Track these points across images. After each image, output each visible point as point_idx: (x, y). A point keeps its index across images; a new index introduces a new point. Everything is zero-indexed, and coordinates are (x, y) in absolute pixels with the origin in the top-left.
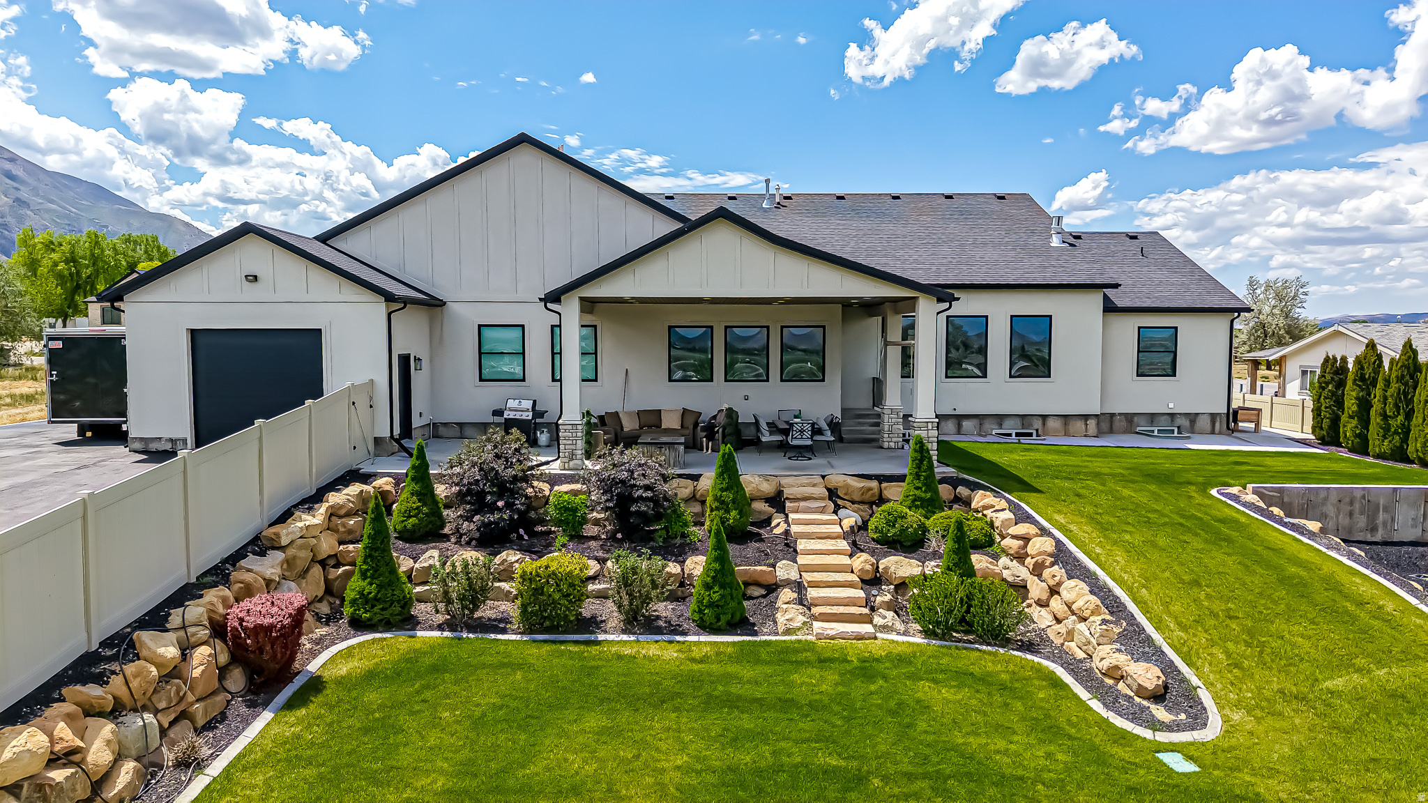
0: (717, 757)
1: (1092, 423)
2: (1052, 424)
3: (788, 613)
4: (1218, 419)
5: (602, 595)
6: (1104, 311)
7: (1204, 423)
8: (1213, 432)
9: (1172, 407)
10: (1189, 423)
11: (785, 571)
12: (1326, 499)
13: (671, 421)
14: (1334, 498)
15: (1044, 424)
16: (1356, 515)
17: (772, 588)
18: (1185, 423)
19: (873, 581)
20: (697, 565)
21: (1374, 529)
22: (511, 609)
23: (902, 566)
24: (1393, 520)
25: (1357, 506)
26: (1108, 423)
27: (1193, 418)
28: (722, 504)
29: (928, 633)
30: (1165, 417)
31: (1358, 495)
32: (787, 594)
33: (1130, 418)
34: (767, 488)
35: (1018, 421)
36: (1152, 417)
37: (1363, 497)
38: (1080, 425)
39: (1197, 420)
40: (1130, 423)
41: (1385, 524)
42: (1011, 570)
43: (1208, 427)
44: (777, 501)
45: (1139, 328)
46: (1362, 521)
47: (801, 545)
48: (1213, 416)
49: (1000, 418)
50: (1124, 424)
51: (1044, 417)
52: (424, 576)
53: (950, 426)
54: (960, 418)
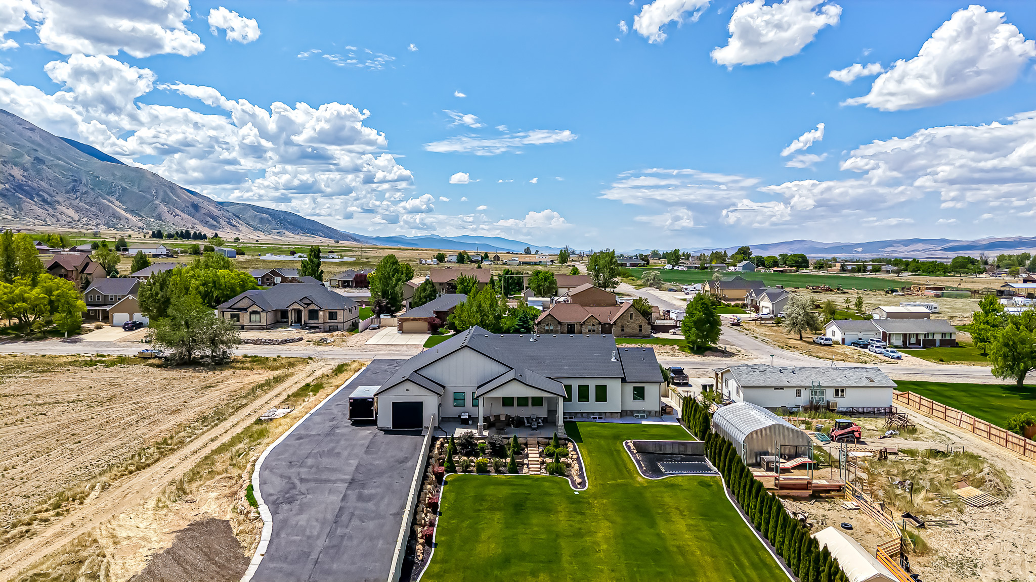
0: (510, 491)
1: (619, 414)
2: (608, 415)
3: (525, 470)
5: (491, 466)
6: (621, 383)
7: (653, 415)
8: (656, 417)
9: (643, 409)
10: (648, 414)
11: (526, 461)
13: (503, 418)
14: (651, 443)
15: (605, 415)
17: (523, 464)
19: (543, 463)
20: (508, 460)
21: (661, 450)
22: (475, 469)
23: (548, 460)
24: (665, 448)
25: (655, 445)
26: (623, 414)
27: (650, 412)
28: (514, 447)
29: (550, 474)
30: (642, 412)
32: (526, 466)
33: (632, 412)
34: (524, 441)
35: (598, 414)
36: (638, 412)
37: (658, 443)
38: (615, 415)
39: (651, 414)
40: (631, 413)
42: (570, 461)
44: (526, 445)
45: (634, 387)
46: (658, 449)
47: (530, 455)
48: (656, 411)
49: (593, 413)
51: (605, 413)
52: (457, 462)
53: (579, 415)
54: (582, 413)
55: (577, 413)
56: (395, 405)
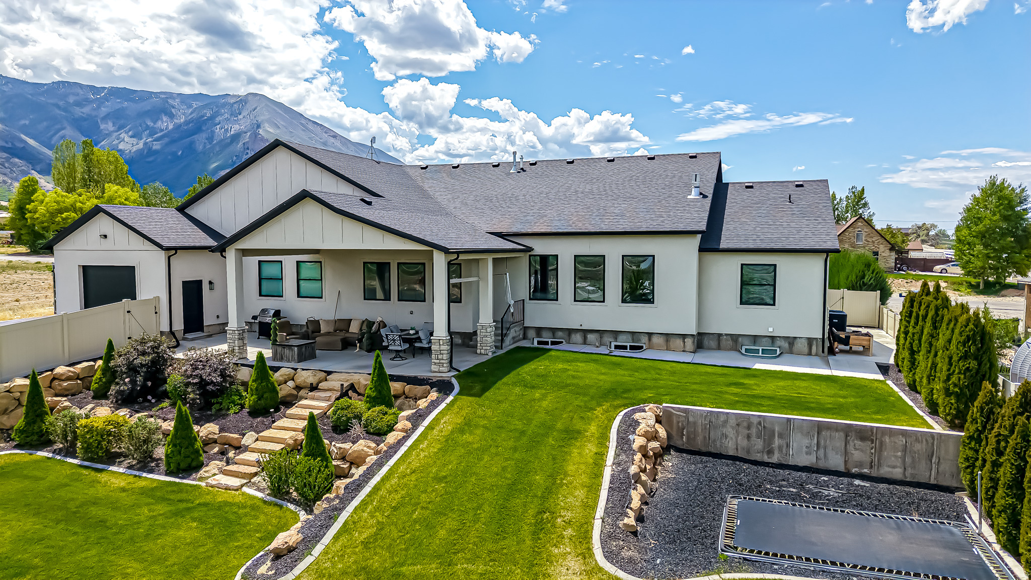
1: (689, 341)
2: (655, 339)
3: (213, 467)
4: (815, 342)
6: (699, 251)
7: (802, 346)
8: (810, 354)
9: (772, 331)
10: (788, 345)
11: (248, 439)
12: (726, 422)
14: (733, 422)
15: (650, 340)
16: (754, 438)
18: (785, 345)
21: (770, 452)
24: (788, 446)
25: (754, 431)
26: (701, 341)
27: (791, 341)
30: (766, 339)
31: (755, 421)
33: (735, 338)
35: (629, 337)
36: (755, 339)
37: (760, 423)
38: (679, 342)
39: (795, 343)
40: (735, 342)
41: (780, 448)
43: (806, 350)
44: (311, 390)
45: (742, 265)
46: (759, 444)
47: (280, 423)
48: (810, 341)
49: (616, 334)
50: (730, 342)
51: (650, 335)
53: (578, 337)
54: (585, 332)
55: (570, 332)
56: (86, 270)
